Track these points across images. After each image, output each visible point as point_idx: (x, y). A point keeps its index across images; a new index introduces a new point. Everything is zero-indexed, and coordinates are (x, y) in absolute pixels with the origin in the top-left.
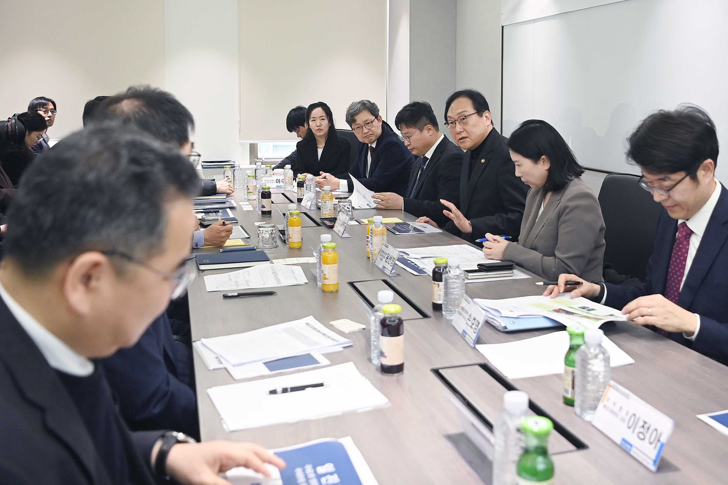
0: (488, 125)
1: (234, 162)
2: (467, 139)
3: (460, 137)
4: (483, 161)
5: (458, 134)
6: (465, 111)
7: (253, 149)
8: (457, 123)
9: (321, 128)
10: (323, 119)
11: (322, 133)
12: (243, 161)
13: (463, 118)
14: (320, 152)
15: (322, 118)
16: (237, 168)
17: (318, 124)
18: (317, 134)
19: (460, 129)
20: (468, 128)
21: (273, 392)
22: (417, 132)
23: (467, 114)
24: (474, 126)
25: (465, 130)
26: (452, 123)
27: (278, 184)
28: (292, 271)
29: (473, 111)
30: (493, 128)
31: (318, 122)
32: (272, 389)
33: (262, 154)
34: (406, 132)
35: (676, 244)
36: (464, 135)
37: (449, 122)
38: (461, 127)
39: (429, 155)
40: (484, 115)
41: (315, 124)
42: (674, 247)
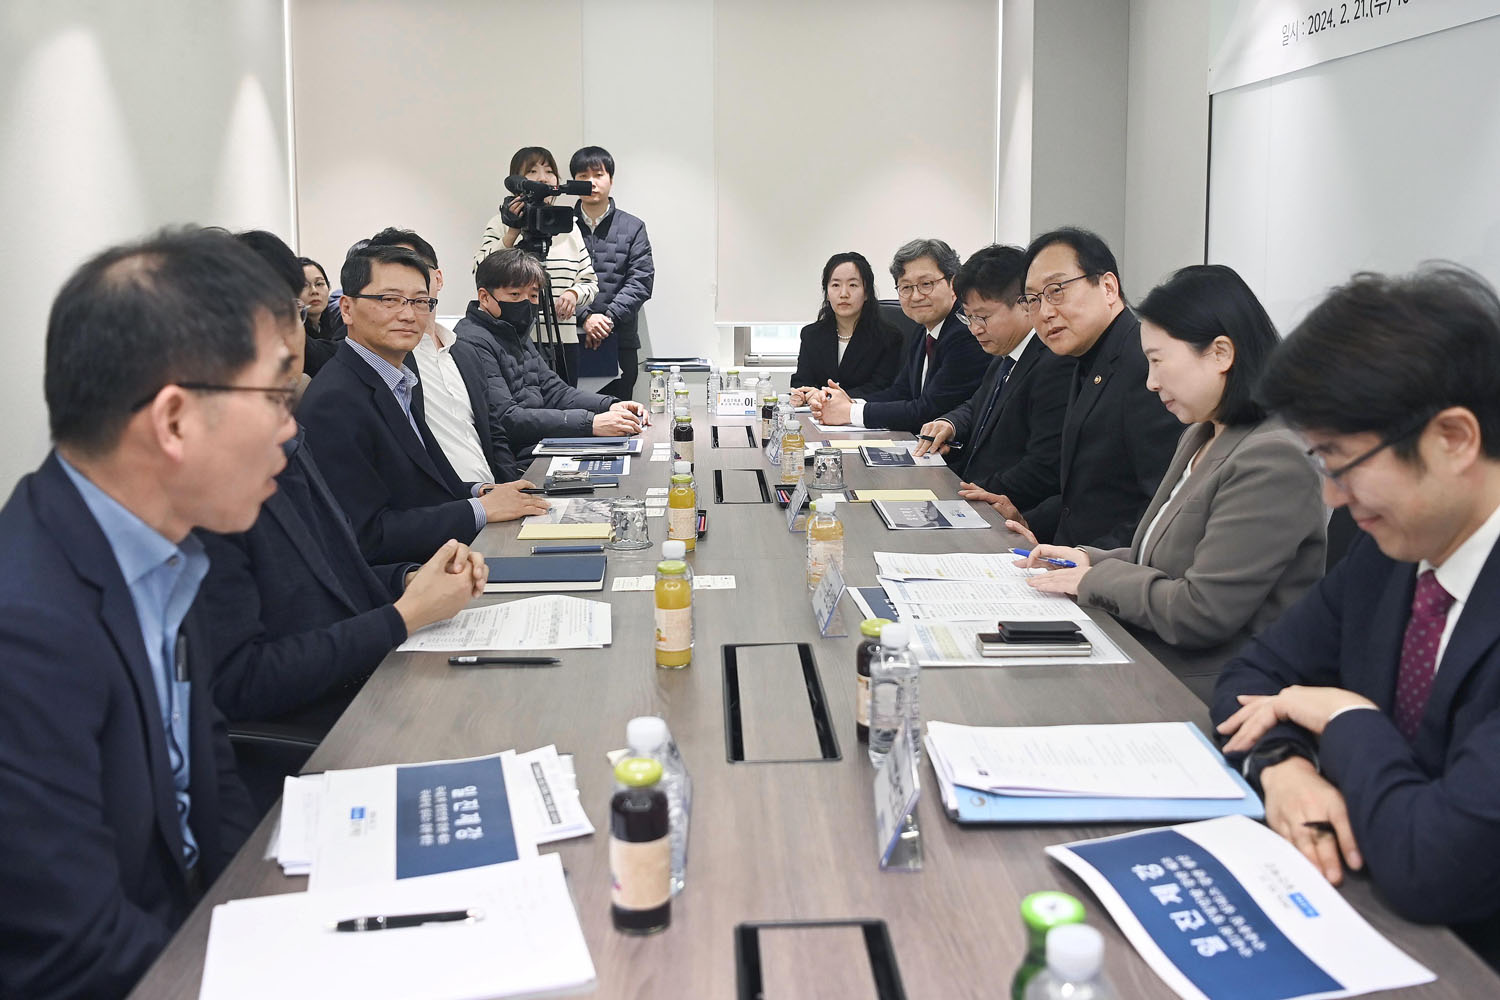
0: (1111, 302)
1: (705, 361)
2: (1066, 330)
3: (1050, 329)
4: (1098, 380)
5: (1046, 322)
6: (1059, 275)
7: (741, 337)
8: (1043, 300)
9: (849, 301)
10: (852, 285)
11: (848, 312)
12: (722, 361)
13: (1056, 288)
14: (843, 346)
15: (852, 282)
16: (715, 375)
17: (844, 294)
18: (841, 312)
19: (1050, 311)
20: (1068, 307)
21: (347, 926)
22: (1004, 307)
23: (1064, 279)
24: (1080, 303)
25: (1058, 312)
26: (1034, 300)
27: (749, 408)
28: (591, 614)
29: (1077, 273)
30: (1126, 308)
31: (844, 290)
32: (346, 917)
33: (759, 346)
34: (978, 307)
35: (1410, 627)
36: (1058, 323)
37: (1029, 297)
38: (1052, 307)
39: (1016, 355)
40: (1102, 282)
41: (837, 293)
42: (1407, 634)
